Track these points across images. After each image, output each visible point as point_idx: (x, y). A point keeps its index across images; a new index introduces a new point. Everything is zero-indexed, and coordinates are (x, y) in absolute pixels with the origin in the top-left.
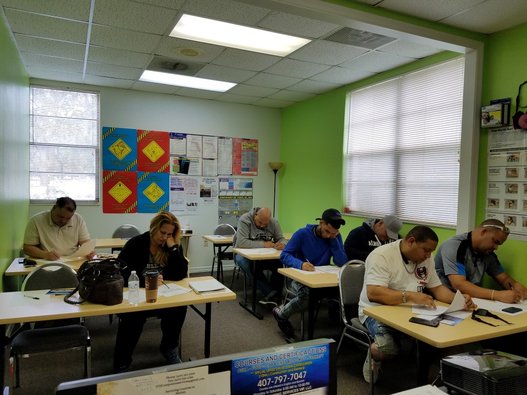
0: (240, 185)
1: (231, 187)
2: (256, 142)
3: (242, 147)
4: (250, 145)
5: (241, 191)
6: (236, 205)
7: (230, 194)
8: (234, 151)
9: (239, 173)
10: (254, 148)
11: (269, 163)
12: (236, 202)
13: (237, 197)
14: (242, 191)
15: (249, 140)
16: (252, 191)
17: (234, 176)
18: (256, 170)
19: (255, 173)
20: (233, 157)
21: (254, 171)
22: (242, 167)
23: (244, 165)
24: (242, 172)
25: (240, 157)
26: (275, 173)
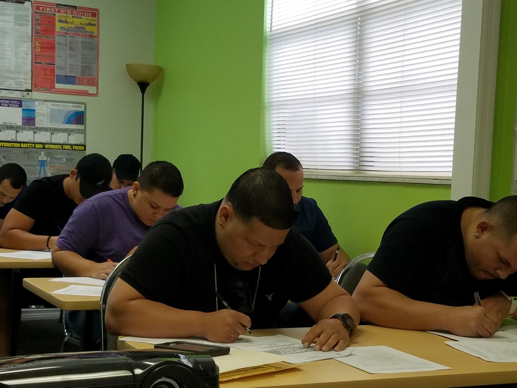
0: (52, 117)
1: (29, 120)
2: (94, 15)
3: (58, 26)
4: (77, 22)
5: (53, 131)
6: (43, 163)
7: (26, 136)
8: (36, 34)
9: (50, 88)
10: (89, 28)
11: (127, 65)
12: (43, 157)
13: (44, 144)
14: (58, 130)
15: (75, 7)
16: (84, 132)
17: (35, 95)
18: (94, 82)
19: (92, 90)
20: (34, 48)
21: (88, 84)
22: (57, 72)
23: (61, 68)
24: (58, 86)
25: (51, 47)
26: (143, 92)
